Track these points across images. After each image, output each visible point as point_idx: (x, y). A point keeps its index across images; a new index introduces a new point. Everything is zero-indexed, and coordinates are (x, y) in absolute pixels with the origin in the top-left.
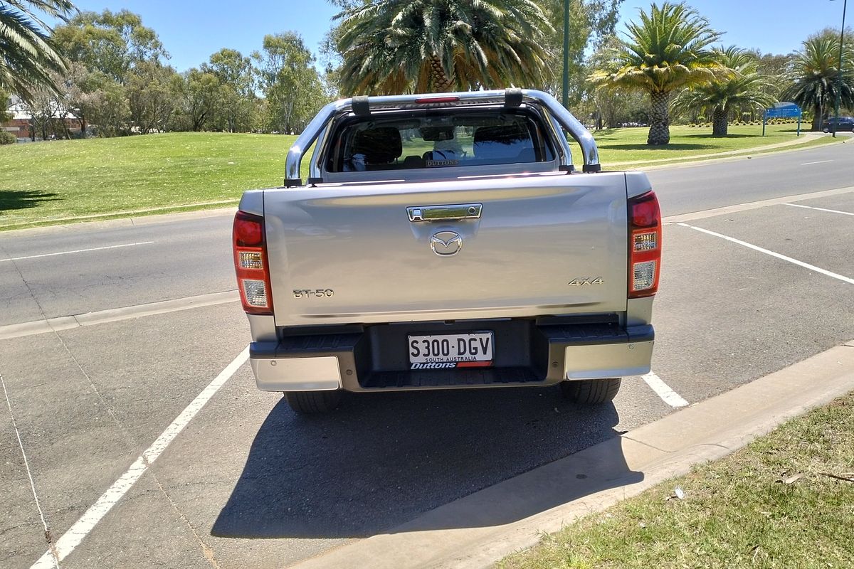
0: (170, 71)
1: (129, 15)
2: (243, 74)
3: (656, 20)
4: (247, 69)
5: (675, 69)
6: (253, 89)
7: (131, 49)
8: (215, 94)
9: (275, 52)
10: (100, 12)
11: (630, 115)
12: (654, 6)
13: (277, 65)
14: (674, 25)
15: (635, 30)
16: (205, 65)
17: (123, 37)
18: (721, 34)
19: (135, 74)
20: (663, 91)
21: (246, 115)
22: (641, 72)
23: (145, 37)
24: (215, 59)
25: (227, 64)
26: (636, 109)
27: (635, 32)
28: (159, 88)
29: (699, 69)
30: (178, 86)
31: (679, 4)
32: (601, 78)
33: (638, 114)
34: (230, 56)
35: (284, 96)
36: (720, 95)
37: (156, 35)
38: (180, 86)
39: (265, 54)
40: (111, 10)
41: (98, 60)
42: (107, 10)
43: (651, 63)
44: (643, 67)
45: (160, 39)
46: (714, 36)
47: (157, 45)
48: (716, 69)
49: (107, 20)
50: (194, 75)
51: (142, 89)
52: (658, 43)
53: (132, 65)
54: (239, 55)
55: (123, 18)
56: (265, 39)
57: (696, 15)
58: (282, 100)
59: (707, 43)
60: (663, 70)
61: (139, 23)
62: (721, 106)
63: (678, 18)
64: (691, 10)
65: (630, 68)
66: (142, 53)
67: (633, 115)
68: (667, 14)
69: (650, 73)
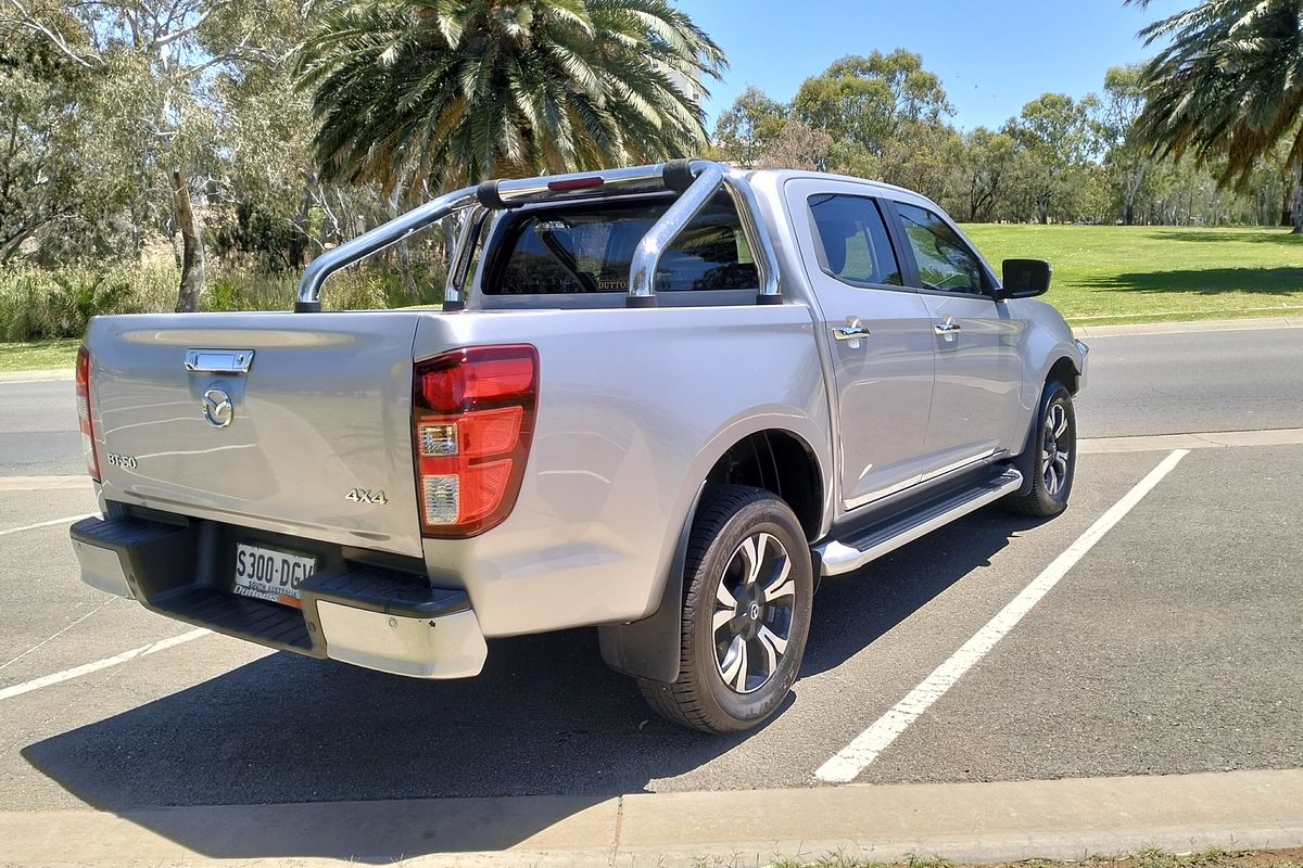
0: (950, 132)
1: (904, 57)
2: (1071, 130)
4: (1078, 124)
6: (1085, 153)
7: (901, 105)
8: (1007, 165)
9: (1122, 94)
10: (866, 56)
13: (1124, 115)
16: (1013, 120)
17: (894, 89)
19: (899, 141)
21: (1068, 194)
23: (924, 86)
24: (1030, 112)
25: (1046, 117)
28: (928, 160)
30: (955, 155)
34: (1053, 104)
35: (1129, 163)
37: (939, 82)
38: (957, 156)
39: (1106, 98)
40: (880, 51)
41: (856, 124)
42: (876, 52)
45: (943, 88)
47: (939, 97)
49: (874, 66)
50: (981, 137)
51: (904, 162)
53: (900, 129)
54: (1069, 102)
55: (896, 61)
56: (1109, 73)
58: (1125, 169)
61: (918, 66)
66: (915, 110)
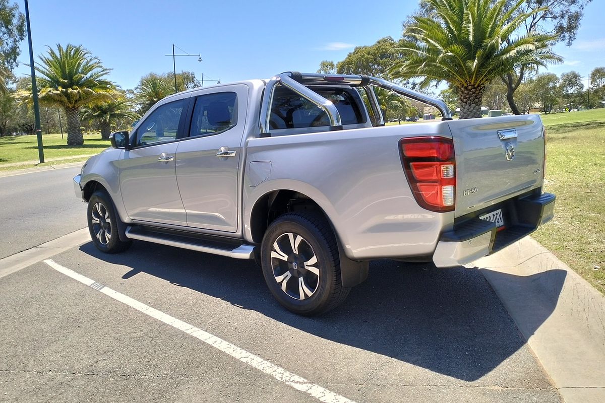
3: (63, 56)
5: (84, 91)
11: (18, 127)
12: (59, 47)
14: (77, 61)
15: (47, 62)
18: (110, 69)
20: (74, 107)
22: (59, 92)
26: (22, 122)
27: (48, 63)
29: (101, 92)
31: (78, 46)
32: (27, 95)
33: (24, 125)
36: (104, 112)
43: (64, 86)
44: (60, 88)
46: (105, 71)
48: (112, 93)
52: (67, 73)
57: (90, 55)
59: (102, 75)
60: (76, 91)
62: (106, 119)
63: (78, 56)
64: (86, 51)
65: (50, 89)
67: (19, 126)
68: (70, 53)
69: (66, 94)
